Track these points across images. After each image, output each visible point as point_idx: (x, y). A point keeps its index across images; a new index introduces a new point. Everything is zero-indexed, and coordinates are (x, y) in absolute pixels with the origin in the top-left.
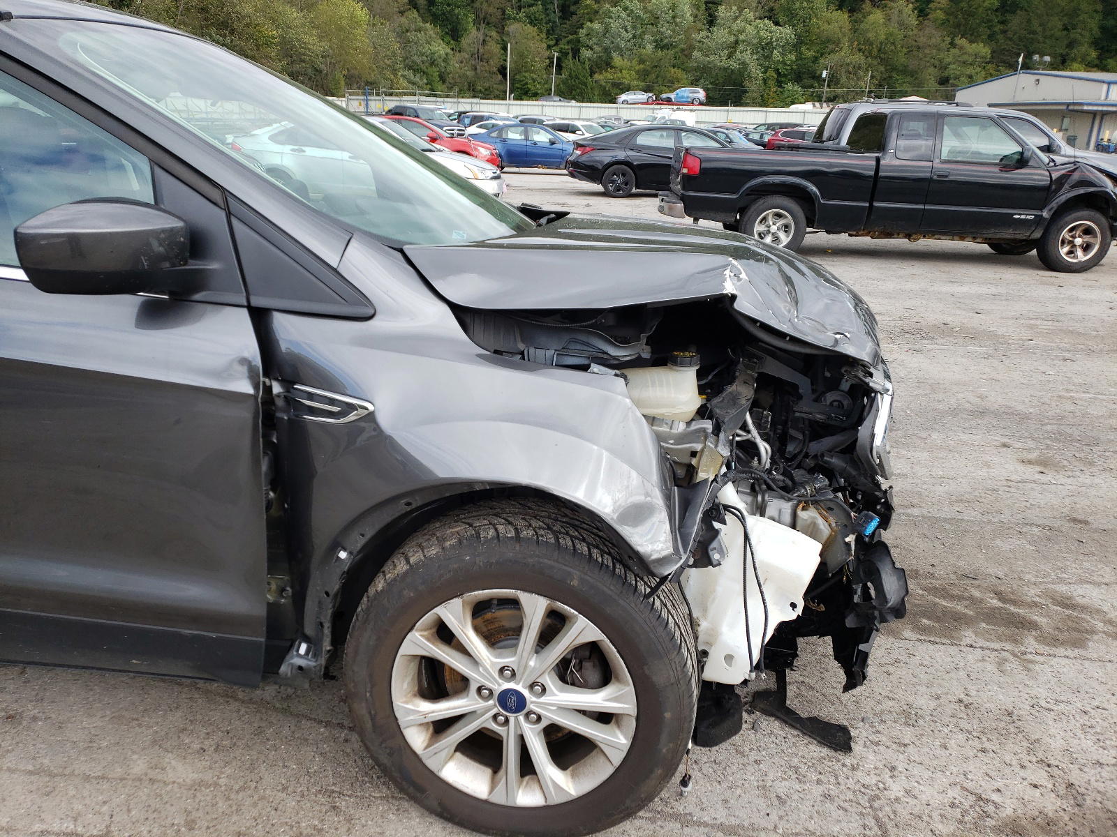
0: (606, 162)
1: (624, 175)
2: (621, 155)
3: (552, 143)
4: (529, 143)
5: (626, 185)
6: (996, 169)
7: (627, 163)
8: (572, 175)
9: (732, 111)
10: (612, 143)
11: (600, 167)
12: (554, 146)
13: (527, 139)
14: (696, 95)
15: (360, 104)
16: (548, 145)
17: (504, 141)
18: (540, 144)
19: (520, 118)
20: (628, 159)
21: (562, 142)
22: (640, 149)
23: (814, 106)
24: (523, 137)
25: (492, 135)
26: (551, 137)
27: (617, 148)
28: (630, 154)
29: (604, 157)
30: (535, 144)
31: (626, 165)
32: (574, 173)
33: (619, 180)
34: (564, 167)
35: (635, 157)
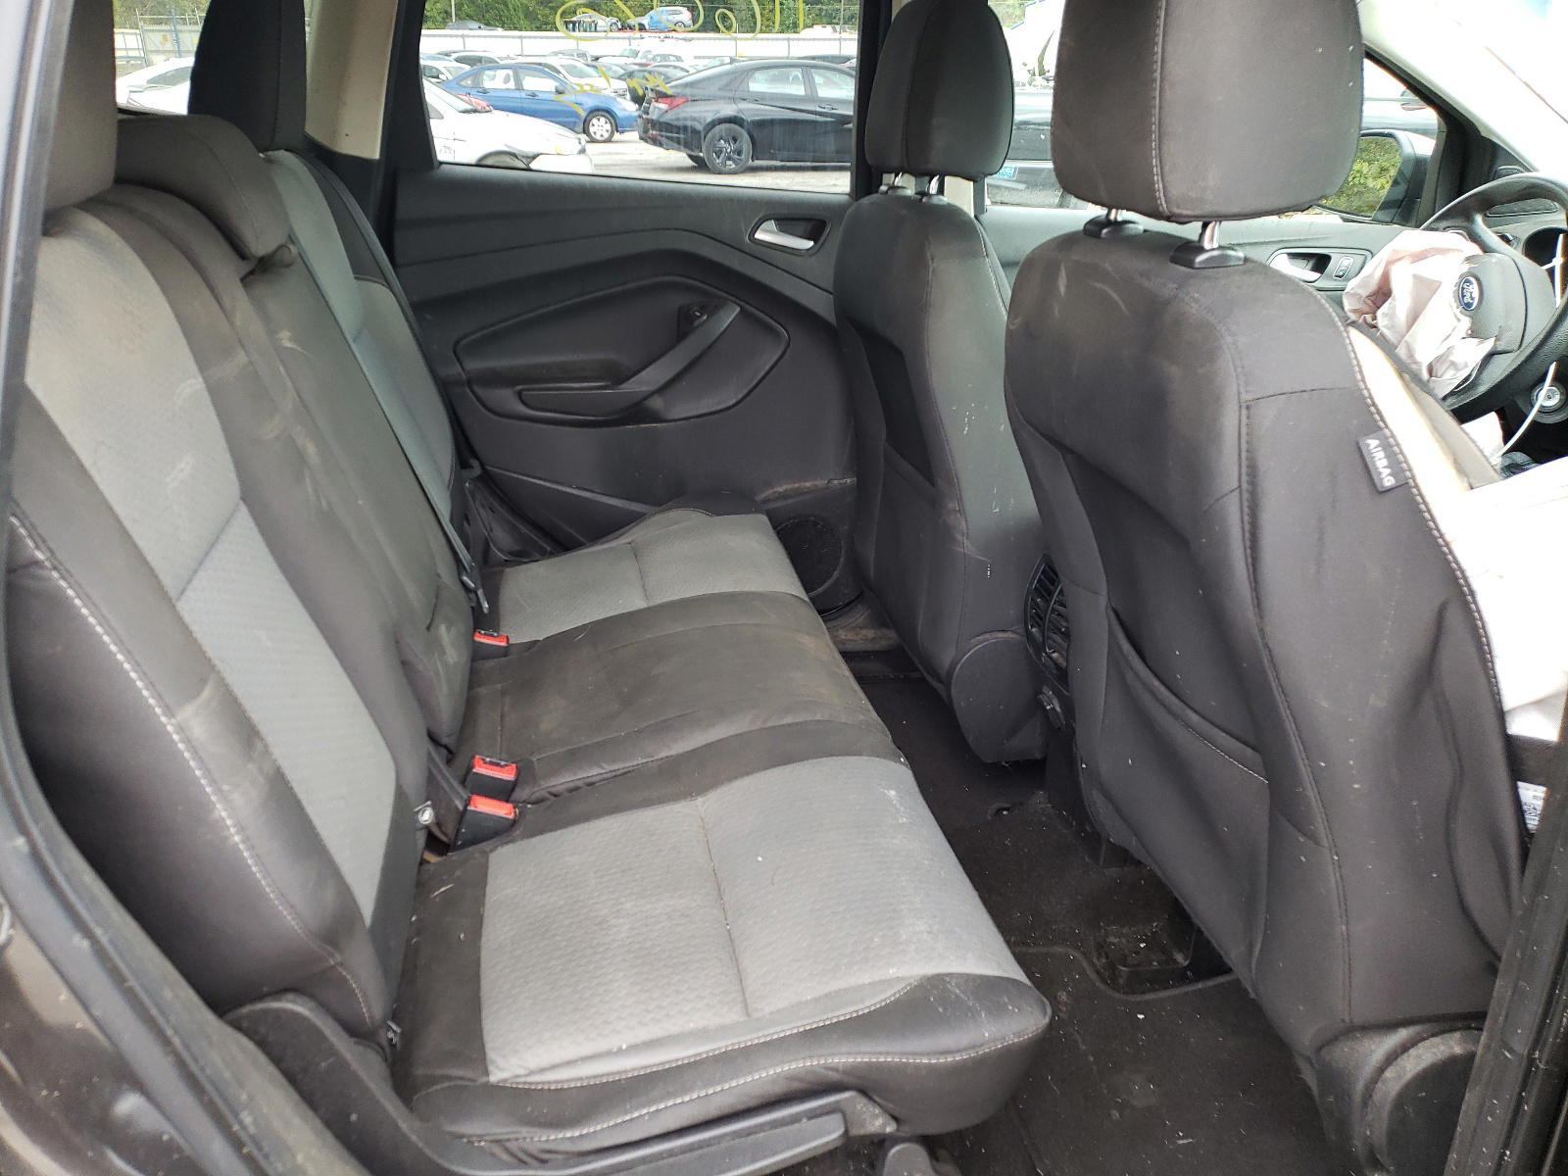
0: (709, 120)
1: (735, 140)
2: (729, 110)
3: (559, 92)
4: (523, 95)
5: (740, 154)
7: (737, 121)
9: (741, 39)
10: (713, 90)
11: (699, 127)
12: (561, 98)
13: (519, 87)
14: (678, 18)
15: (165, 39)
16: (551, 96)
17: (485, 92)
18: (541, 96)
19: (454, 56)
20: (740, 115)
22: (759, 98)
23: (835, 30)
24: (511, 85)
25: (463, 83)
26: (558, 84)
27: (721, 98)
28: (743, 105)
29: (703, 113)
30: (533, 95)
31: (735, 123)
32: (659, 138)
33: (728, 147)
34: (582, 130)
35: (750, 111)
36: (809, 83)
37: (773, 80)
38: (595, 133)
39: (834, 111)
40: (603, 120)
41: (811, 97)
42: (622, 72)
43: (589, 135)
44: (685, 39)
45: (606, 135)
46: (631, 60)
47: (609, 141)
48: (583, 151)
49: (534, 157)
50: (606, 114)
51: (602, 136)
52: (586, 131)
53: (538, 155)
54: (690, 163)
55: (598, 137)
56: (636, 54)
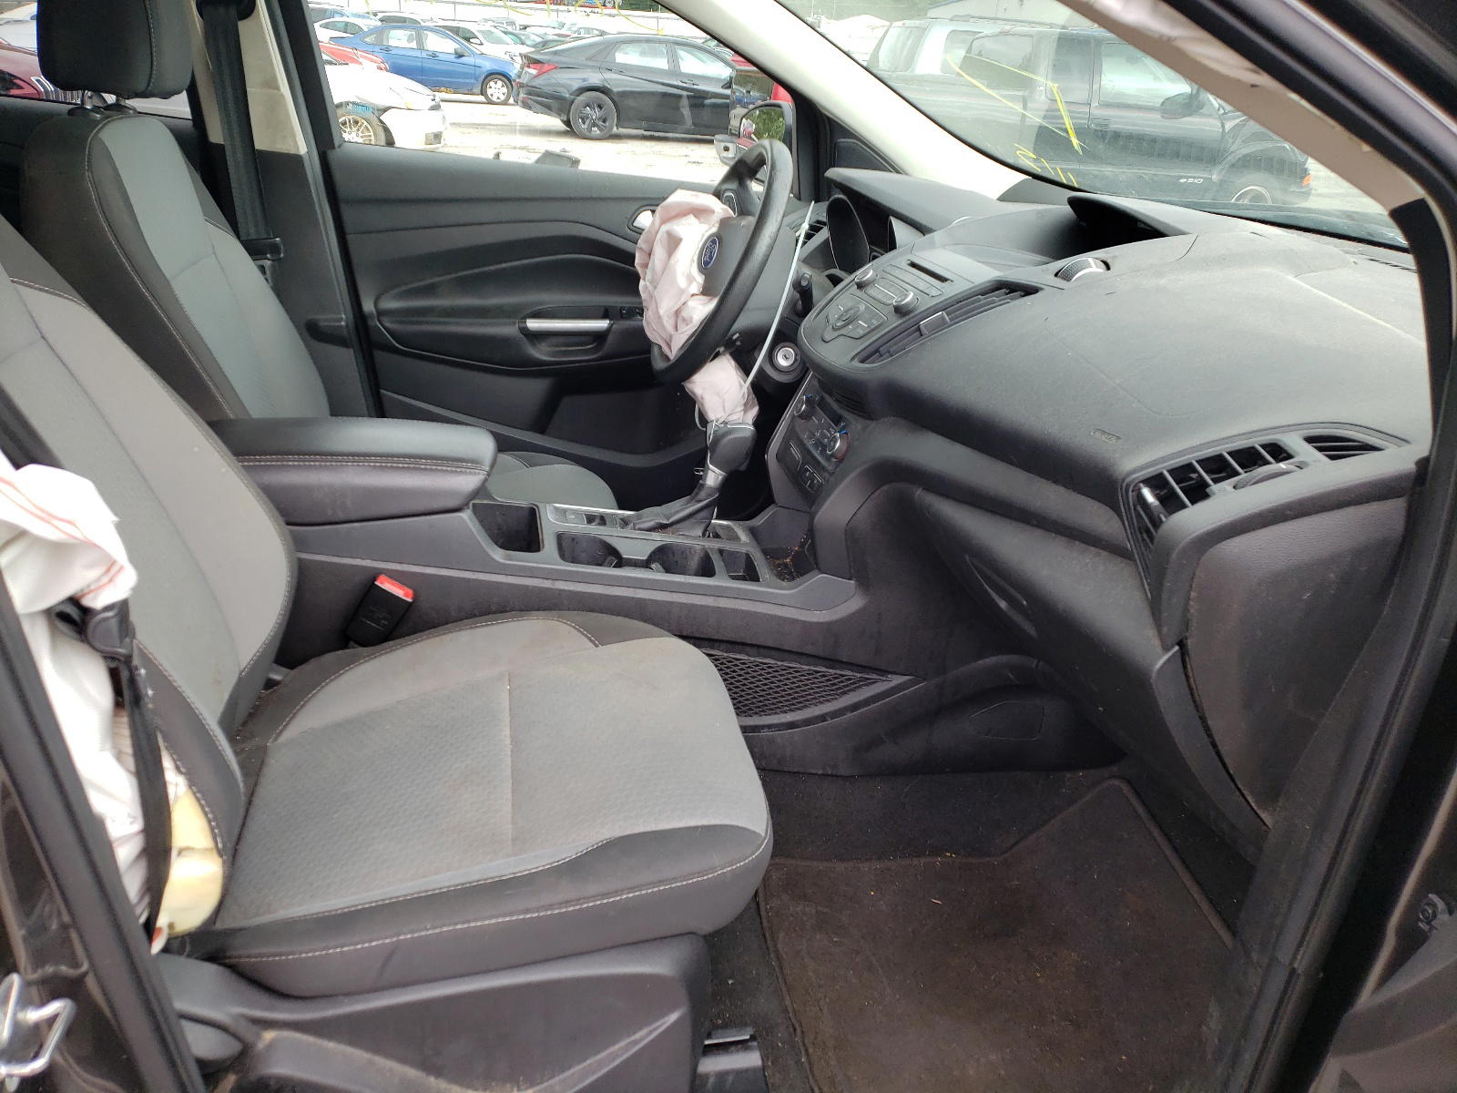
0: (575, 88)
1: (600, 107)
2: (595, 78)
3: (459, 56)
4: (424, 55)
5: (604, 121)
6: (1157, 116)
7: (603, 90)
8: (526, 105)
10: (582, 59)
11: (566, 95)
12: (463, 60)
13: (421, 47)
16: (452, 58)
17: (388, 49)
18: (441, 57)
19: (380, 15)
20: (606, 84)
21: (473, 54)
22: (623, 69)
24: (414, 45)
25: (367, 40)
26: (457, 46)
27: (588, 67)
28: (609, 75)
29: (570, 80)
30: (434, 55)
31: (602, 92)
32: (529, 101)
33: (594, 114)
34: (479, 92)
35: (616, 82)
36: (674, 59)
37: (643, 54)
38: (492, 95)
39: (695, 87)
40: (500, 83)
41: (675, 71)
42: (539, 40)
43: (486, 96)
44: (610, 15)
45: (503, 98)
46: (557, 31)
47: (505, 103)
48: (436, 108)
49: (385, 110)
50: (504, 79)
51: (498, 98)
52: (483, 93)
53: (389, 108)
54: (563, 127)
55: (494, 99)
56: (562, 25)
